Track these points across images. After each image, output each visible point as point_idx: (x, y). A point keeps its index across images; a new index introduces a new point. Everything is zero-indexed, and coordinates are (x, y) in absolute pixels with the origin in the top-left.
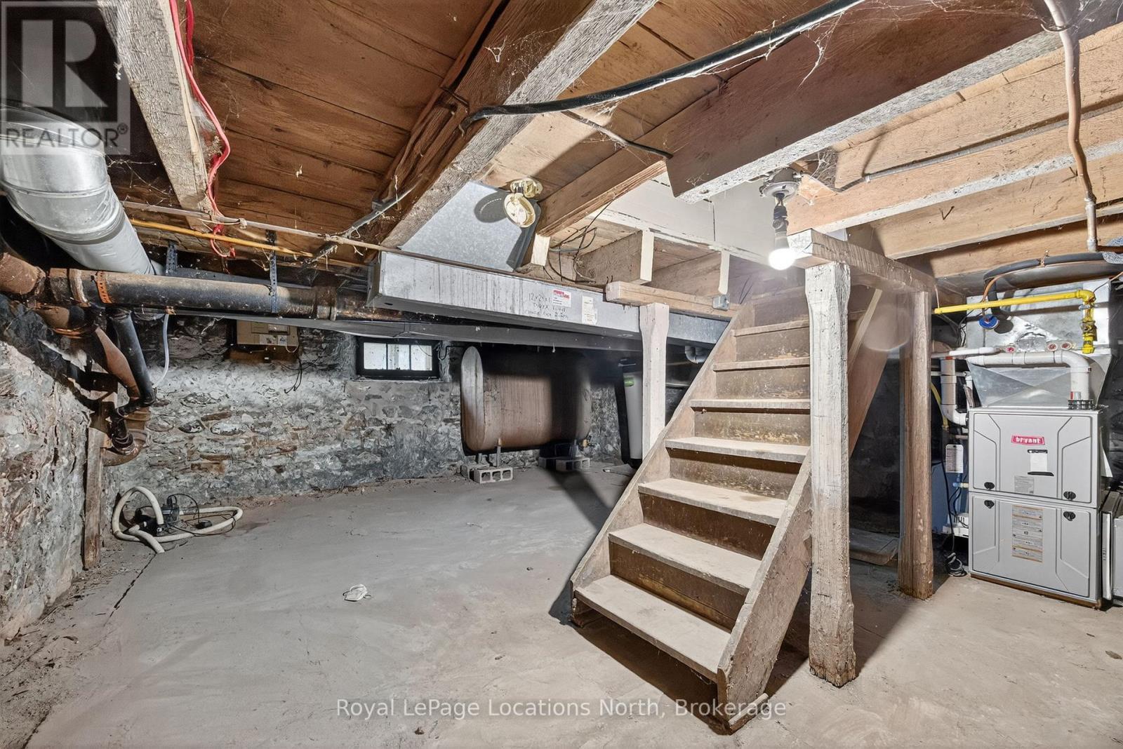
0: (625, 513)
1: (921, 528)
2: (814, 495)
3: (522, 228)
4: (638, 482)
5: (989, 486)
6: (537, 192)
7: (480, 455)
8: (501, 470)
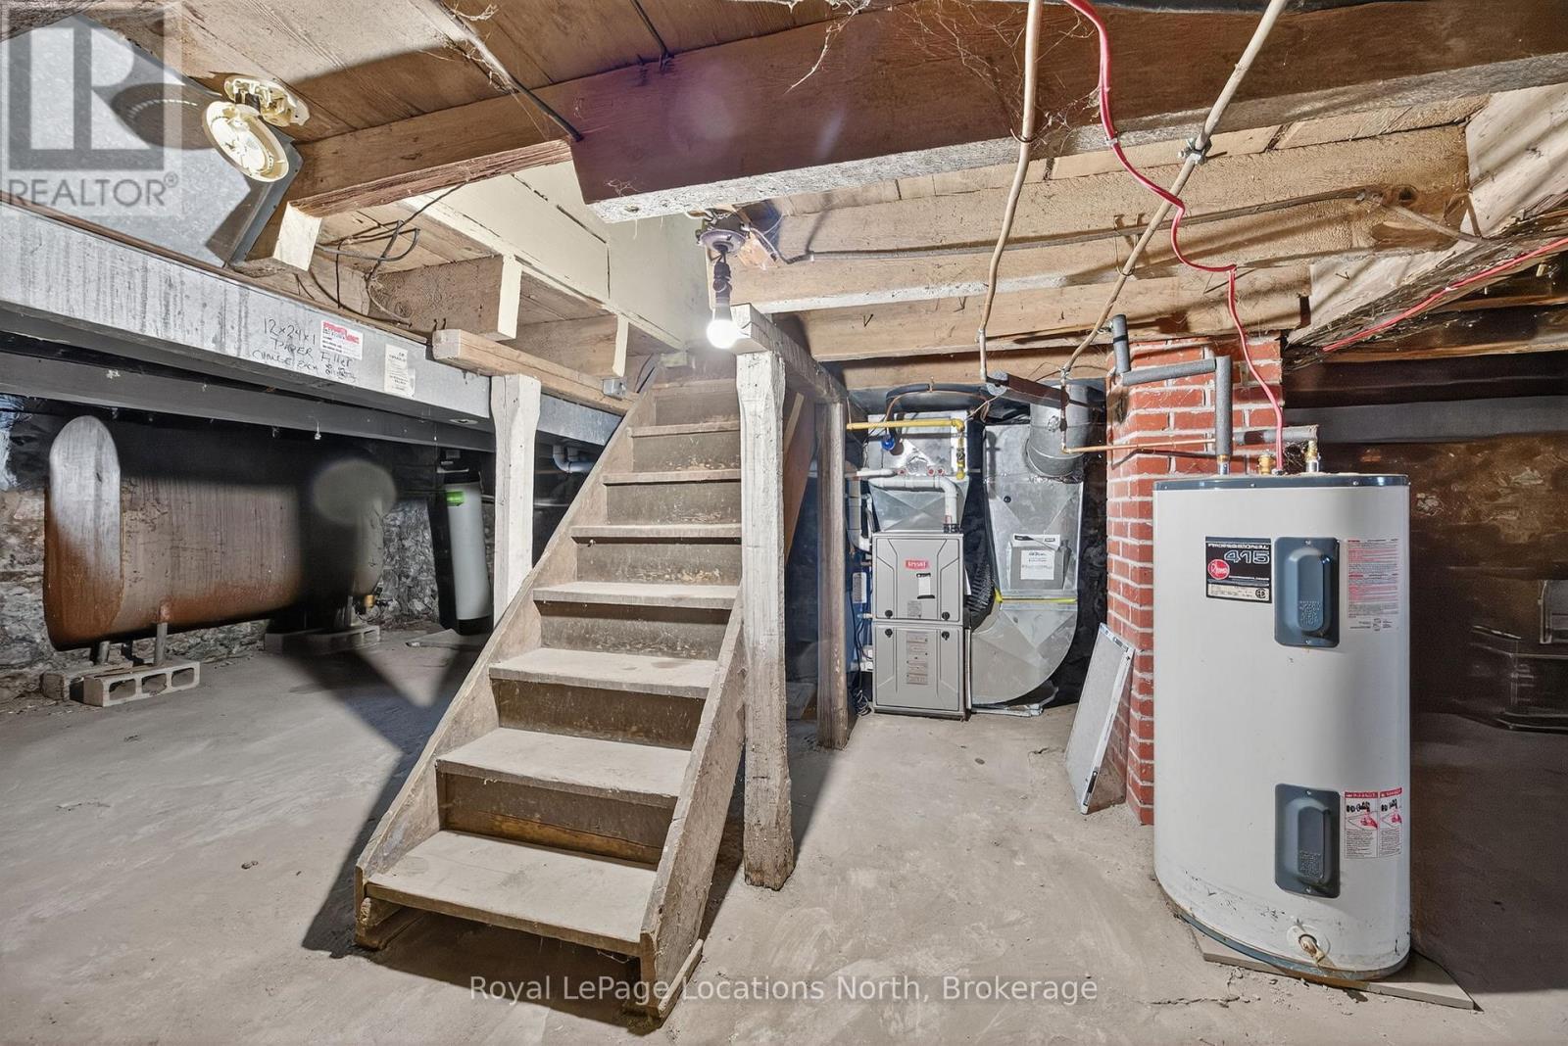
0: (466, 718)
1: (837, 669)
2: (747, 649)
3: (249, 180)
4: (488, 662)
5: (889, 614)
6: (294, 120)
7: (106, 645)
8: (168, 671)
